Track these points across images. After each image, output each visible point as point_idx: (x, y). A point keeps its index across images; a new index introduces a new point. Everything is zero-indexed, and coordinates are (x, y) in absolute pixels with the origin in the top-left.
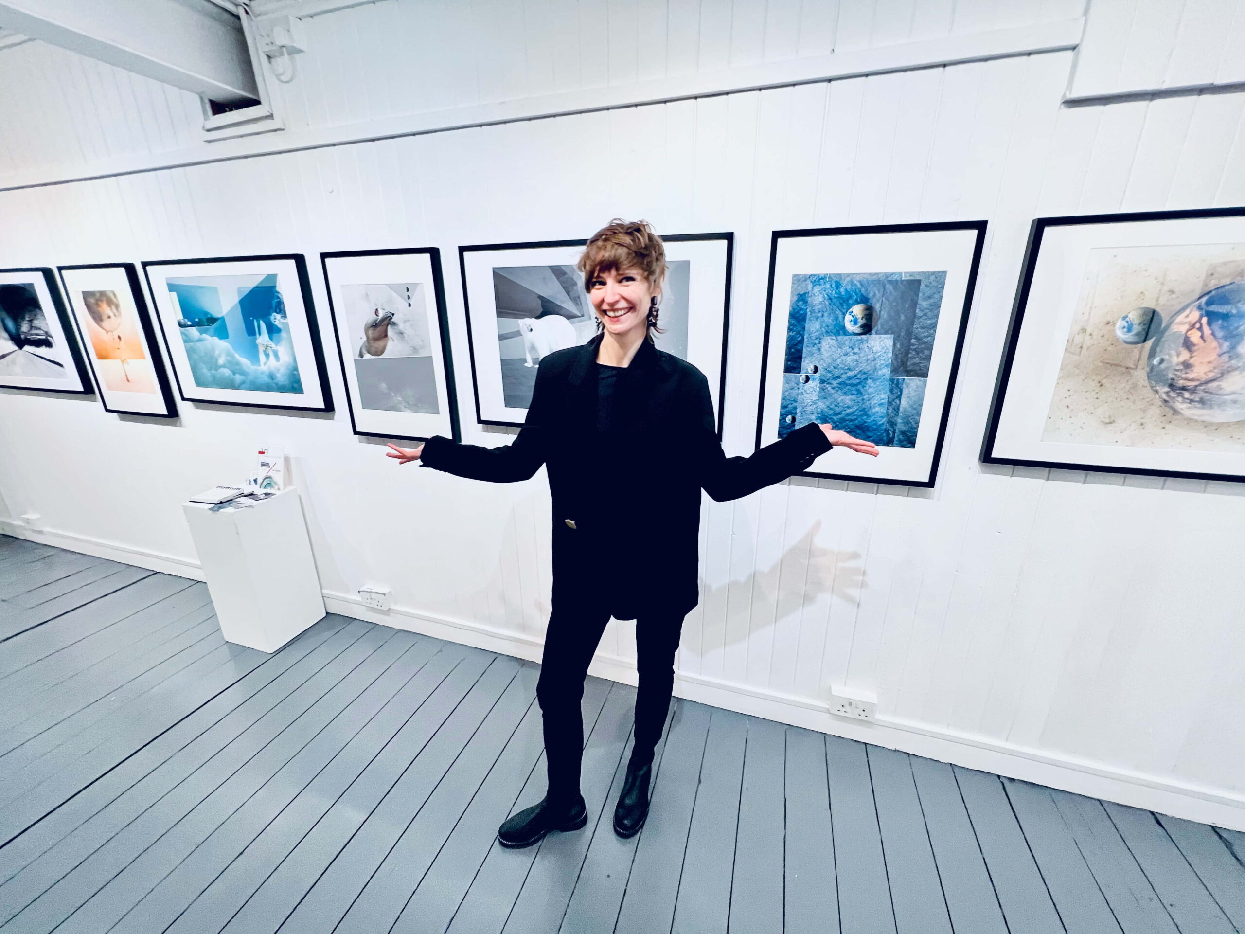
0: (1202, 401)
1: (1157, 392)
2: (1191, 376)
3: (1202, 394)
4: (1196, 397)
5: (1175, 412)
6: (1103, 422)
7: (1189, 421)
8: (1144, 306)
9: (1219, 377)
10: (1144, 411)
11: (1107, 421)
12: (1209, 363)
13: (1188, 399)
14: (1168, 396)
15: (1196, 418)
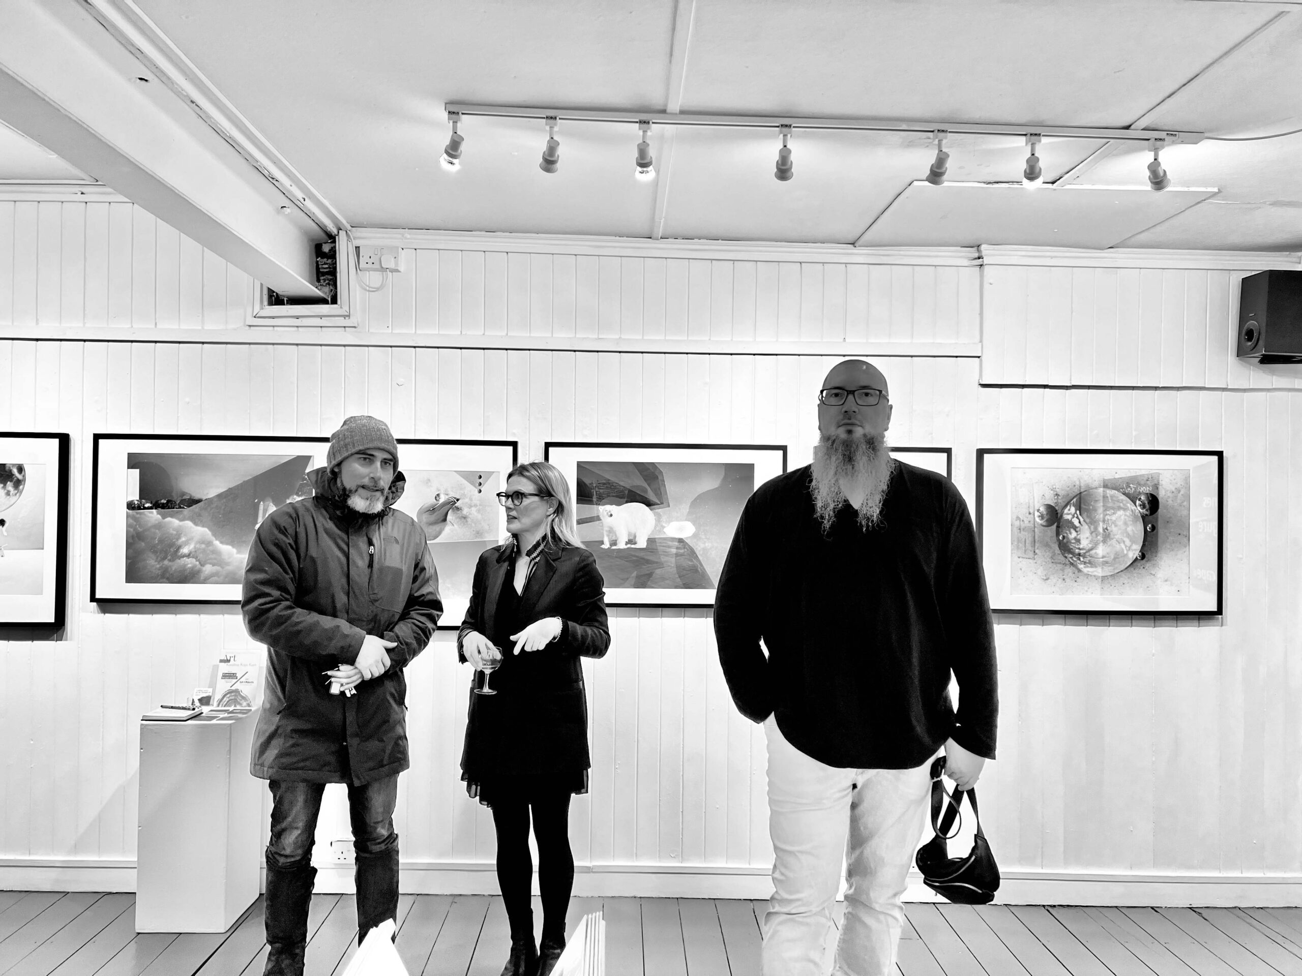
0: (1090, 562)
1: (1066, 557)
2: (1081, 547)
3: (1089, 558)
4: (1087, 560)
5: (1079, 571)
6: (1043, 579)
7: (1087, 575)
8: (1046, 503)
9: (1095, 547)
10: (1063, 570)
11: (1045, 578)
12: (1087, 538)
13: (1083, 561)
14: (1073, 560)
15: (1090, 573)
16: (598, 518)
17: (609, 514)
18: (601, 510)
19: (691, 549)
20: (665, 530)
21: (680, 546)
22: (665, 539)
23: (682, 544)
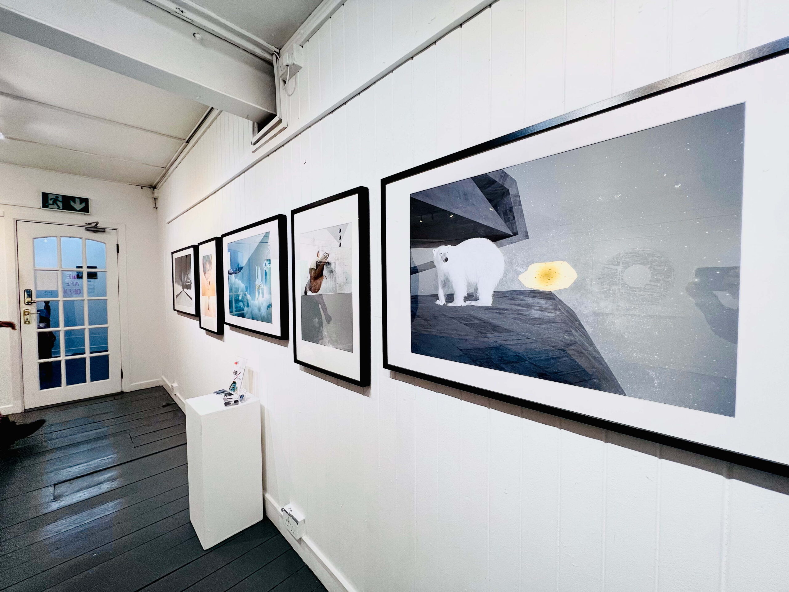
16: (431, 265)
17: (444, 258)
18: (435, 253)
19: (568, 312)
20: (521, 278)
21: (547, 306)
22: (521, 293)
23: (550, 302)
